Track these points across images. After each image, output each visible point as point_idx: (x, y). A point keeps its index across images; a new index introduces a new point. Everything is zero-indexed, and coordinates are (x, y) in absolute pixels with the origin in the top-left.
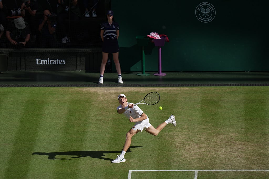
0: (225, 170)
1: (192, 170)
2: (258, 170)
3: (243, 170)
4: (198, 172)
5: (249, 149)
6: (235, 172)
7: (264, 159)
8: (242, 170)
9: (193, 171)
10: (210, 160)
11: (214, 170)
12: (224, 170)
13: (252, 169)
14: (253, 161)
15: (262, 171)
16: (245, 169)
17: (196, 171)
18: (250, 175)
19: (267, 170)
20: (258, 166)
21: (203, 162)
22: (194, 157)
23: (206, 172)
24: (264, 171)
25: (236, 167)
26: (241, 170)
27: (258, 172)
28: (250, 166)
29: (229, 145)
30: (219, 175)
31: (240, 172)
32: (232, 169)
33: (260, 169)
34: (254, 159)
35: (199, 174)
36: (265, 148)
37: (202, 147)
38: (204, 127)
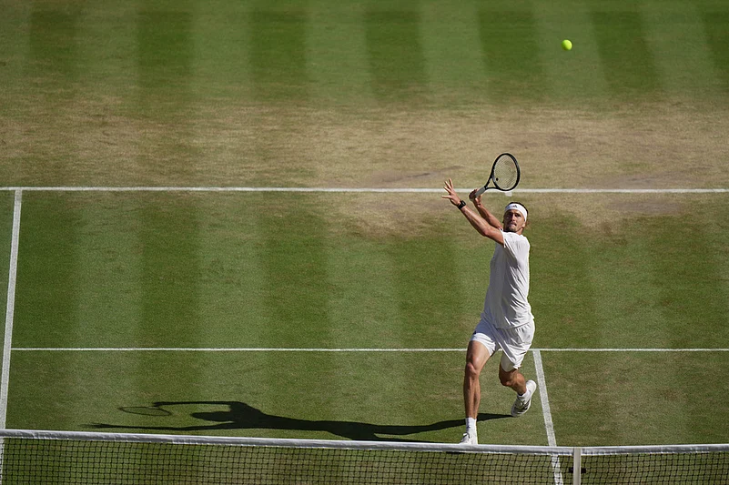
0: (91, 189)
1: (9, 186)
2: (172, 189)
3: (136, 189)
4: (24, 191)
5: (150, 136)
6: (114, 192)
7: (188, 160)
8: (132, 189)
9: (11, 189)
10: (52, 163)
11: (63, 189)
12: (87, 189)
13: (156, 186)
14: (160, 166)
15: (182, 192)
16: (140, 186)
17: (18, 190)
18: (153, 200)
19: (194, 189)
20: (173, 179)
21: (35, 168)
22: (14, 154)
23: (42, 191)
24: (186, 192)
25: (117, 182)
26: (129, 189)
27: (171, 192)
28: (153, 179)
29: (100, 126)
30: (75, 200)
31: (128, 192)
32: (106, 185)
33: (178, 186)
34: (164, 162)
35: (26, 195)
36: (188, 134)
37: (34, 132)
38: (38, 80)
